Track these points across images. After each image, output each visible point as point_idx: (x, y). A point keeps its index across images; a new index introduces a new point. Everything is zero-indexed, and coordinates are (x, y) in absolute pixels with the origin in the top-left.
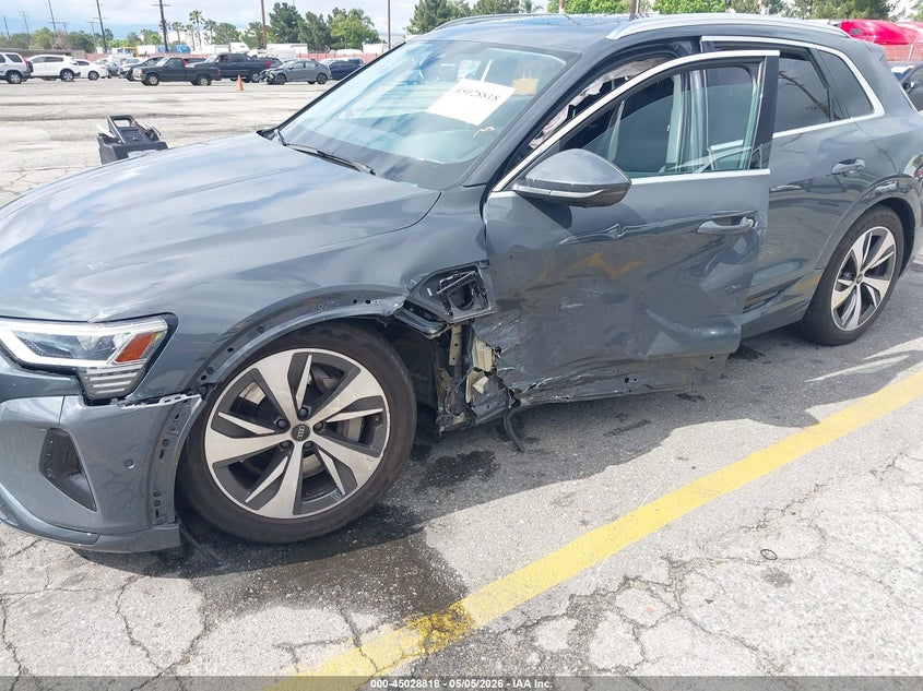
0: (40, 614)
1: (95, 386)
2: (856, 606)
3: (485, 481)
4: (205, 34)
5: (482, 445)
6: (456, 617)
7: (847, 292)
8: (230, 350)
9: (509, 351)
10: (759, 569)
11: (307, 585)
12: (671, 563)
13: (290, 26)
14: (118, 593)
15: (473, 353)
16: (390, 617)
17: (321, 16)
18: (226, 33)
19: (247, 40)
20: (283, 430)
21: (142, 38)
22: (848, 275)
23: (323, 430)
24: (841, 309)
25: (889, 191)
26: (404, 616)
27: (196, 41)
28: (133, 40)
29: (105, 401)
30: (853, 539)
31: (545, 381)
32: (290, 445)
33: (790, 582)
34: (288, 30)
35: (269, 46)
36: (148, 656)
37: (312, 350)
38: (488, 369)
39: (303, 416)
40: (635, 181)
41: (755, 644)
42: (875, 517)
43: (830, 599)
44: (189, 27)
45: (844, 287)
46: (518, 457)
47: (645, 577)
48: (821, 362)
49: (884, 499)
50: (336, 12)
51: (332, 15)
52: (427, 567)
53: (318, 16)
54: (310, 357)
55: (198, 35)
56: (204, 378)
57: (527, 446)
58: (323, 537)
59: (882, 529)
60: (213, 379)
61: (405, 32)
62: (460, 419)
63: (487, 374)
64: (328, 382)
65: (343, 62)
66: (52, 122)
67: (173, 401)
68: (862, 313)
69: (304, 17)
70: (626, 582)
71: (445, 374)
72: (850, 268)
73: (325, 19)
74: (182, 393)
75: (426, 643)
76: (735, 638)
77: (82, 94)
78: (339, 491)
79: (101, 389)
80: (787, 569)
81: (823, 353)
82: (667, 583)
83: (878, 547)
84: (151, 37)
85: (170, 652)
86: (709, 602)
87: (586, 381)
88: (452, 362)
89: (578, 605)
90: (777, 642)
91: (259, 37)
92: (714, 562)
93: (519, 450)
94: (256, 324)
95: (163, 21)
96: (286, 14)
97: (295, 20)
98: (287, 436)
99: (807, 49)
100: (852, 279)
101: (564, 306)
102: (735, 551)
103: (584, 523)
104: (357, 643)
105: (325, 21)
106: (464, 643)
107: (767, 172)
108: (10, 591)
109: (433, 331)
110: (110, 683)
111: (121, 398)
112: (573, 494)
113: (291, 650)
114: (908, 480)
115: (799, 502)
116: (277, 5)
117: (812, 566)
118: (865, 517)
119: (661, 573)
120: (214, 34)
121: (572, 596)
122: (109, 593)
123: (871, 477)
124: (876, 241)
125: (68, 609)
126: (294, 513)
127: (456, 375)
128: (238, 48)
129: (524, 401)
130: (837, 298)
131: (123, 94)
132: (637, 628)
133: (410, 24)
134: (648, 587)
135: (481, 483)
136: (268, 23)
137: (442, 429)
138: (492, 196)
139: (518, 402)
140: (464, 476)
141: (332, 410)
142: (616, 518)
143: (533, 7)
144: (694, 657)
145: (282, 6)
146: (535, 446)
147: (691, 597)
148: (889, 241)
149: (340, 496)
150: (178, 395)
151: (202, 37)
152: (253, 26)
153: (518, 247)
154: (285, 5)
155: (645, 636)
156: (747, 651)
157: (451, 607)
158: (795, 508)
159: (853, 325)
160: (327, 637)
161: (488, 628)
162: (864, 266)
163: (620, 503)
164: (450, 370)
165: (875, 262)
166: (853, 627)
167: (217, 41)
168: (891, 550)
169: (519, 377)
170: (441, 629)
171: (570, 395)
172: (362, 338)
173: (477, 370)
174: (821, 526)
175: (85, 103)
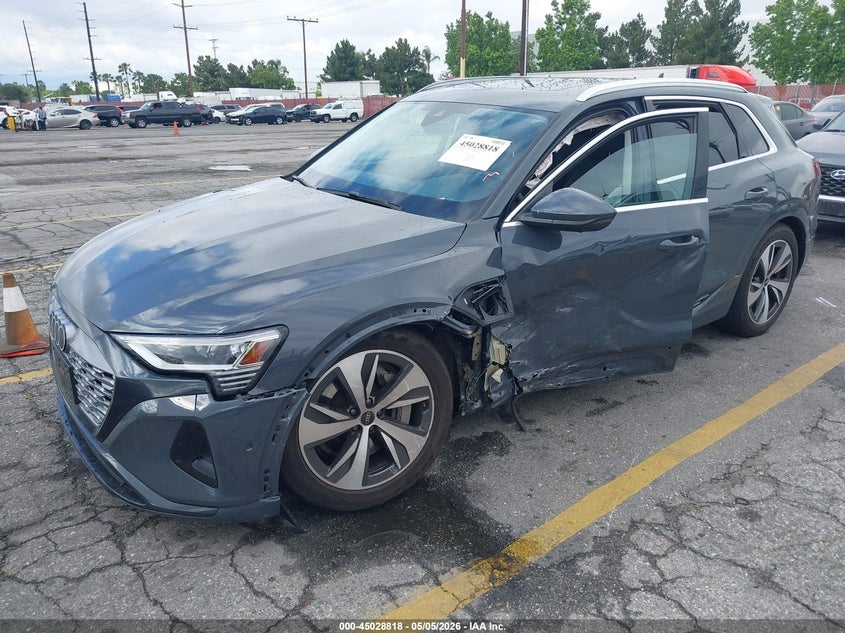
0: (171, 577)
1: (222, 385)
2: (814, 531)
3: (501, 455)
4: (134, 84)
5: (492, 427)
6: (509, 559)
7: (758, 293)
8: (327, 352)
9: (517, 347)
10: (733, 509)
11: (382, 543)
12: (665, 508)
13: (213, 75)
14: (230, 557)
15: (490, 349)
16: (457, 562)
17: (242, 67)
18: (152, 83)
19: (172, 88)
20: (354, 416)
21: (73, 88)
22: (757, 279)
23: (383, 416)
24: (754, 307)
25: (786, 212)
26: (468, 560)
27: (125, 90)
28: (65, 91)
29: (230, 396)
30: (799, 483)
31: (543, 371)
32: (360, 429)
33: (760, 517)
34: (211, 79)
35: (196, 94)
36: (272, 602)
37: (379, 351)
38: (503, 362)
39: (370, 405)
40: (619, 210)
41: (744, 563)
42: (812, 466)
43: (793, 528)
44: (119, 78)
45: (756, 289)
46: (521, 436)
47: (647, 520)
48: (742, 350)
49: (816, 453)
50: (255, 63)
51: (252, 66)
52: (475, 524)
53: (239, 67)
54: (377, 356)
55: (127, 85)
56: (306, 375)
57: (527, 427)
58: (382, 506)
59: (820, 475)
60: (313, 376)
61: (319, 80)
62: (478, 405)
63: (501, 366)
64: (388, 377)
65: (266, 107)
66: (12, 167)
67: (285, 395)
68: (770, 309)
69: (226, 68)
70: (634, 525)
71: (467, 368)
72: (760, 273)
73: (246, 69)
74: (292, 387)
75: (492, 579)
76: (730, 561)
77: (30, 141)
78: (396, 466)
79: (227, 387)
80: (756, 508)
81: (742, 343)
82: (665, 523)
83: (820, 489)
84: (82, 88)
85: (289, 599)
86: (702, 535)
87: (574, 371)
88: (474, 358)
89: (601, 545)
90: (761, 561)
91: (184, 86)
92: (698, 506)
93: (522, 430)
94: (346, 332)
95: (94, 73)
96: (209, 65)
97: (218, 71)
98: (357, 422)
99: (719, 103)
100: (761, 282)
101: (557, 310)
102: (712, 497)
103: (590, 483)
104: (438, 583)
105: (246, 71)
106: (520, 578)
107: (705, 200)
108: (138, 561)
109: (470, 332)
110: (249, 624)
111: (244, 393)
112: (575, 462)
113: (387, 591)
114: (830, 437)
115: (751, 458)
116: (200, 58)
117: (774, 505)
118: (805, 467)
119: (659, 516)
120: (142, 84)
121: (595, 537)
122: (222, 557)
123: (801, 437)
124: (778, 250)
125: (193, 572)
126: (363, 485)
127: (477, 368)
128: (166, 96)
129: (525, 389)
130: (752, 298)
131: (69, 140)
132: (653, 559)
133: (323, 73)
134: (651, 526)
135: (498, 457)
136: (193, 74)
137: (463, 414)
138: (505, 225)
139: (521, 390)
140: (482, 452)
141: (392, 399)
142: (613, 478)
143: (432, 56)
144: (701, 576)
145: (205, 59)
146: (534, 426)
147: (687, 533)
148: (787, 251)
149: (397, 471)
150: (288, 390)
151: (131, 86)
152: (179, 76)
153: (526, 264)
154: (208, 57)
155: (661, 563)
156: (740, 569)
157: (503, 552)
158: (749, 463)
159: (764, 320)
160: (412, 580)
161: (537, 565)
162: (769, 272)
163: (614, 466)
164: (472, 364)
165: (778, 268)
166: (814, 546)
167: (145, 90)
168: (830, 489)
169: (524, 368)
170: (500, 568)
171: (561, 382)
172: (415, 340)
173: (494, 363)
174: (773, 475)
175: (36, 149)
